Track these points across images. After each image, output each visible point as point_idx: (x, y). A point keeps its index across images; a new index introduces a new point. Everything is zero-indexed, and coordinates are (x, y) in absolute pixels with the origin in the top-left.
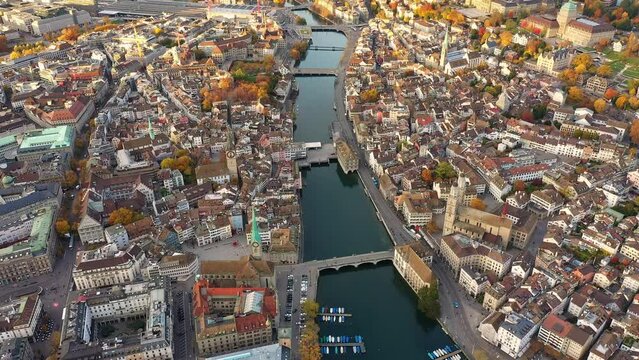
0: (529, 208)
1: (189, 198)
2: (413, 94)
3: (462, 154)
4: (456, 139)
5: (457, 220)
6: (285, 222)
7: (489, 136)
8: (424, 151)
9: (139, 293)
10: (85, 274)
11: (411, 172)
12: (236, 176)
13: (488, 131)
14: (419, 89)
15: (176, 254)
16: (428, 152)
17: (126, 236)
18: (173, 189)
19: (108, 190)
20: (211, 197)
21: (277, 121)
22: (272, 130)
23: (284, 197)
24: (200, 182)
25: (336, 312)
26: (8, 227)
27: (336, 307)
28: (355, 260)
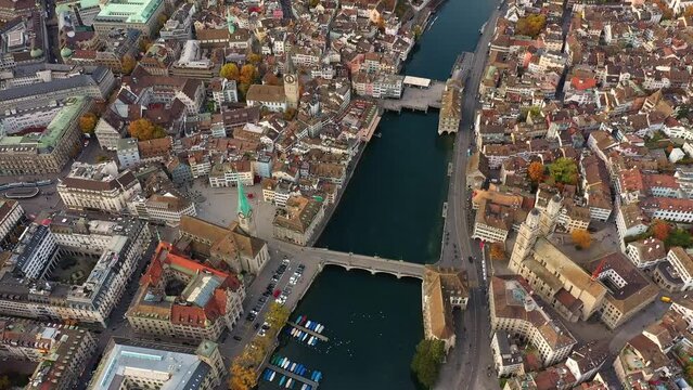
0: (657, 270)
1: (227, 123)
2: (598, 33)
3: (606, 151)
4: (609, 124)
5: (529, 256)
6: (315, 186)
7: (668, 131)
8: (553, 131)
9: (103, 234)
10: (70, 191)
11: (515, 160)
12: (295, 106)
13: (668, 122)
14: (608, 28)
15: (168, 195)
16: (557, 135)
17: (136, 154)
18: (223, 104)
19: (151, 89)
20: (251, 127)
21: (389, 38)
22: (376, 50)
23: (334, 150)
24: (250, 103)
25: (312, 328)
26: (35, 111)
27: (315, 322)
28: (375, 264)
